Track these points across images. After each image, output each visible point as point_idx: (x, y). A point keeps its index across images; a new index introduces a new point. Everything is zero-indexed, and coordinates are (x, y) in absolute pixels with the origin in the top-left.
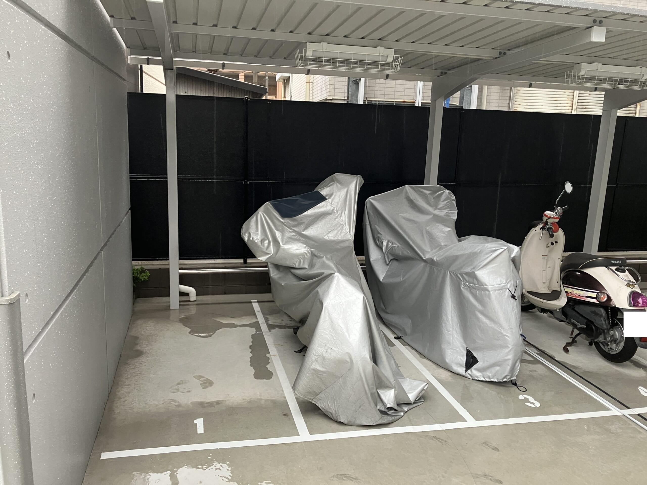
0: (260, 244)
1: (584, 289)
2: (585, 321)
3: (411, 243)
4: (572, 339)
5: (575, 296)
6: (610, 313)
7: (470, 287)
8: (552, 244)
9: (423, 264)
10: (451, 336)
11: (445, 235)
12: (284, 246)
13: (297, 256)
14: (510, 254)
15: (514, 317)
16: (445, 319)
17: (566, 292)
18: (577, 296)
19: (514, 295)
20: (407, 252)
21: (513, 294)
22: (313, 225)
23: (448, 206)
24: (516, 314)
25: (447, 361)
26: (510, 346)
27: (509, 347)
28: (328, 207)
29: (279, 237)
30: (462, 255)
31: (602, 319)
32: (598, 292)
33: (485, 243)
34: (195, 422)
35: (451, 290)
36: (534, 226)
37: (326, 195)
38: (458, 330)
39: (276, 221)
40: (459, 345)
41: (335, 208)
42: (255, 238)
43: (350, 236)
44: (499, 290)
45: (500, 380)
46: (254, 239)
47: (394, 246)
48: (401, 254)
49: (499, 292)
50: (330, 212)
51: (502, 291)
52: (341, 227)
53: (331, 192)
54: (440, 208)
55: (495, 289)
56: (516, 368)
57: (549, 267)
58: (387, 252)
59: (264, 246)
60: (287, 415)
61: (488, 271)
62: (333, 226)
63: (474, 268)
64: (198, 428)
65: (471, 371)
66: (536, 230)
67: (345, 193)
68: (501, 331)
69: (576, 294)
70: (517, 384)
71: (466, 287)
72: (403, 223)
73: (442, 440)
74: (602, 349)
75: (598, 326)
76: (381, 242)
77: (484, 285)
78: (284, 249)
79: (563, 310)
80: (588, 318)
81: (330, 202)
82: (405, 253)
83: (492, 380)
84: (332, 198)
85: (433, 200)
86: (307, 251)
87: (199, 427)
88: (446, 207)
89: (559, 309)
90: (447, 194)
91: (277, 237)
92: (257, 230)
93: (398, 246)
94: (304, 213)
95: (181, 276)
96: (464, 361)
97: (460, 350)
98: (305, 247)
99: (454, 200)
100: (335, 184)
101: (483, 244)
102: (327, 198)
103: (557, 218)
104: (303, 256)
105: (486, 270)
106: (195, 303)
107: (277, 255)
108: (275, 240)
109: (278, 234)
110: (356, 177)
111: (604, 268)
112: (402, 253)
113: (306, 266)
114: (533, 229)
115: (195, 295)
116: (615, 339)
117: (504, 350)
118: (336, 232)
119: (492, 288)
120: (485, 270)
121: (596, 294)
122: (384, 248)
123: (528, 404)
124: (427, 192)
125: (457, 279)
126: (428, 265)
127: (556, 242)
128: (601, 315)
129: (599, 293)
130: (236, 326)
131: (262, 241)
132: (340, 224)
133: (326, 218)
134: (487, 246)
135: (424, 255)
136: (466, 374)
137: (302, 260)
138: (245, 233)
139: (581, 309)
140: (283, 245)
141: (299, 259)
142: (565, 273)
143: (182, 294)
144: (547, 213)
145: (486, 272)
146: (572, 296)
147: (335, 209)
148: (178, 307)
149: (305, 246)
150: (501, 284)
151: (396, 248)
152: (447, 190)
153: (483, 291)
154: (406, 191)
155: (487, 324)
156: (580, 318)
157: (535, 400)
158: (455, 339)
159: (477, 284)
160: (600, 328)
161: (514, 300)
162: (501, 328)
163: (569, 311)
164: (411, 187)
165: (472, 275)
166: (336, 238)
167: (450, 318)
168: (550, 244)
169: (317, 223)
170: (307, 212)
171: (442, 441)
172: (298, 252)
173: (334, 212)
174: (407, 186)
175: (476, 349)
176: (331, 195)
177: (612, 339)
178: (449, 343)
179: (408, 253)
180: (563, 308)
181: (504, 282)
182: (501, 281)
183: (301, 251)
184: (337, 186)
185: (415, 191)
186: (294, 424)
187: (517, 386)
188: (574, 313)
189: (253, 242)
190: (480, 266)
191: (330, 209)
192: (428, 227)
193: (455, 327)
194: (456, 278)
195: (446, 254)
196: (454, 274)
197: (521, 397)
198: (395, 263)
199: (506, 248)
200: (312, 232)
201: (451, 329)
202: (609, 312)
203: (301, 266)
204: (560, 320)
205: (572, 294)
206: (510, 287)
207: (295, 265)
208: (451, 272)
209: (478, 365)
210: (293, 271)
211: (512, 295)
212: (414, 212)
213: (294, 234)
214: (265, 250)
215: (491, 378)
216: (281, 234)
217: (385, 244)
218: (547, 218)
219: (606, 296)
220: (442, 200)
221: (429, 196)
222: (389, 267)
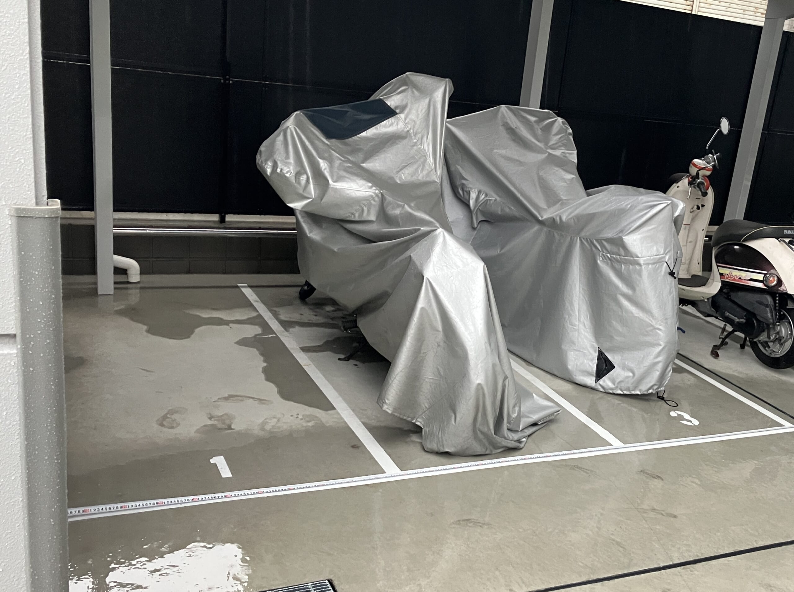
0: (293, 180)
1: (747, 269)
2: (745, 313)
3: (519, 195)
4: (722, 339)
5: (734, 279)
6: (777, 302)
7: (613, 259)
8: (698, 208)
9: (537, 227)
10: (577, 333)
11: (567, 185)
12: (336, 184)
13: (357, 201)
14: (673, 211)
15: (670, 302)
16: (569, 308)
17: (721, 275)
18: (737, 279)
19: (674, 271)
20: (510, 208)
21: (672, 269)
22: (377, 154)
23: (563, 142)
24: (673, 298)
25: (570, 367)
26: (661, 343)
27: (660, 345)
28: (399, 127)
29: (325, 169)
30: (602, 213)
31: (768, 309)
32: (766, 272)
33: (638, 195)
34: (212, 461)
35: (580, 265)
36: (677, 181)
37: (397, 107)
38: (588, 323)
39: (317, 142)
40: (588, 346)
41: (410, 129)
42: (285, 170)
43: (436, 177)
44: (653, 264)
45: (645, 391)
46: (285, 172)
47: (490, 200)
48: (499, 212)
49: (654, 266)
50: (404, 134)
51: (657, 266)
52: (422, 160)
53: (404, 103)
54: (553, 145)
55: (649, 262)
56: (666, 375)
57: (690, 242)
58: (476, 209)
59: (299, 184)
60: (357, 445)
61: (642, 236)
62: (411, 158)
63: (621, 231)
64: (220, 470)
65: (604, 381)
66: (678, 187)
67: (426, 107)
68: (652, 322)
69: (735, 277)
70: (664, 398)
71: (606, 259)
72: (503, 163)
73: (586, 469)
74: (761, 351)
75: (761, 319)
76: (467, 192)
77: (634, 256)
78: (335, 190)
79: (714, 301)
80: (749, 309)
81: (403, 119)
82: (507, 210)
83: (633, 392)
84: (406, 112)
85: (539, 132)
86: (374, 193)
87: (221, 468)
88: (560, 144)
89: (708, 299)
90: (559, 124)
91: (323, 169)
92: (287, 157)
93: (496, 200)
94: (361, 134)
95: (117, 238)
96: (594, 367)
97: (589, 352)
98: (371, 187)
99: (570, 134)
100: (410, 89)
101: (635, 198)
102: (397, 111)
103: (709, 170)
104: (368, 202)
105: (639, 234)
106: (139, 286)
107: (324, 200)
108: (318, 175)
109: (323, 165)
110: (445, 80)
111: (774, 240)
112: (502, 210)
113: (373, 218)
114: (675, 184)
115: (139, 273)
116: (781, 337)
117: (654, 349)
118: (415, 166)
119: (644, 260)
120: (637, 233)
121: (763, 275)
122: (472, 203)
123: (685, 422)
124: (533, 119)
125: (592, 249)
126: (545, 229)
127: (703, 206)
128: (767, 304)
129: (767, 274)
130: (227, 323)
131: (298, 175)
132: (420, 155)
133: (397, 144)
134: (642, 200)
135: (540, 214)
136: (596, 386)
137: (365, 209)
138: (266, 161)
139: (739, 297)
140: (334, 182)
141: (360, 206)
142: (718, 249)
143: (120, 271)
144: (696, 161)
145: (639, 237)
146: (729, 280)
147: (412, 131)
148: (112, 292)
149: (370, 184)
150: (658, 255)
151: (492, 202)
152: (560, 118)
153: (631, 264)
154: (503, 114)
155: (632, 313)
156: (738, 309)
157: (692, 417)
158: (582, 336)
159: (623, 254)
160: (763, 322)
161: (673, 278)
162: (651, 319)
163: (722, 301)
164: (509, 108)
165: (618, 243)
166: (414, 178)
167: (576, 306)
168: (696, 207)
169: (384, 151)
170: (365, 132)
171: (588, 471)
172: (359, 194)
173: (410, 136)
174: (503, 106)
175: (612, 350)
176: (403, 108)
177: (777, 337)
178: (574, 343)
179: (512, 210)
180: (714, 297)
181: (662, 252)
182: (657, 250)
183: (364, 193)
184: (413, 92)
185: (515, 115)
186: (372, 458)
187: (665, 401)
188: (729, 304)
189: (282, 176)
190: (630, 228)
191: (403, 131)
192: (542, 172)
193: (582, 319)
194: (590, 246)
195: (577, 212)
196: (587, 241)
197: (673, 414)
198: (486, 227)
199: (670, 202)
200: (377, 165)
201: (577, 323)
202: (776, 300)
203: (365, 217)
204: (706, 315)
205: (729, 277)
206: (668, 260)
207: (353, 216)
208: (583, 239)
209: (615, 371)
210: (349, 226)
211: (670, 271)
212: (517, 148)
213: (350, 165)
214: (301, 191)
215: (631, 389)
216: (329, 164)
217: (473, 195)
218: (698, 169)
219: (776, 278)
220: (553, 133)
221: (536, 126)
222: (476, 232)
